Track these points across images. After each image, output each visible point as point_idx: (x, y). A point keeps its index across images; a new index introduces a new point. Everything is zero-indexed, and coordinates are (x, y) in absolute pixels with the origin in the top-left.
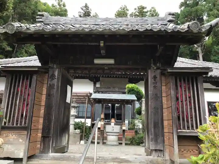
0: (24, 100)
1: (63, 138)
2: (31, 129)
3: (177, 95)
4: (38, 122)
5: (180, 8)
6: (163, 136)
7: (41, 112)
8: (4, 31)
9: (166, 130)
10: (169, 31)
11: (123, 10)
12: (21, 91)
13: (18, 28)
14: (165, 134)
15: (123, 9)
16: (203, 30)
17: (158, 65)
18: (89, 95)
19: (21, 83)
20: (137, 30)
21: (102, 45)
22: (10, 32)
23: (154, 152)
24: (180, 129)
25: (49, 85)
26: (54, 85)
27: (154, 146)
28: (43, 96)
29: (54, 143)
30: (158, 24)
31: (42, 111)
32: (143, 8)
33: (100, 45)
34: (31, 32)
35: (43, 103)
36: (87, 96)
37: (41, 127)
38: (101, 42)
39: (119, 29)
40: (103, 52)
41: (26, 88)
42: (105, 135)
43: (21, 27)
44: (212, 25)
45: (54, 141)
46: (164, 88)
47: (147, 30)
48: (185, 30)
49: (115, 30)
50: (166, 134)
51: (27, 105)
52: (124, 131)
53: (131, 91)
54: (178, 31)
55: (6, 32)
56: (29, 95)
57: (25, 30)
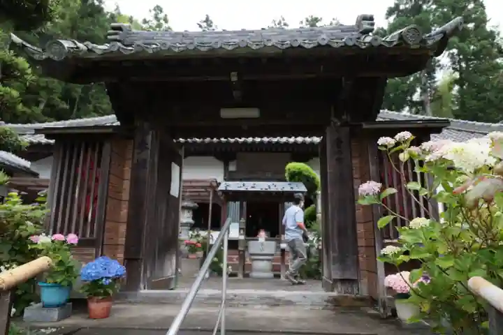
0: (89, 191)
1: (167, 264)
2: (103, 245)
3: (382, 175)
4: (116, 231)
5: (387, 18)
6: (357, 253)
7: (122, 213)
8: (44, 57)
9: (361, 242)
10: (364, 47)
11: (278, 26)
12: (83, 174)
13: (72, 50)
14: (359, 249)
15: (279, 24)
16: (430, 42)
17: (344, 117)
18: (215, 184)
19: (81, 158)
20: (300, 46)
21: (234, 79)
22: (56, 58)
23: (339, 285)
24: (389, 238)
25: (135, 161)
26: (145, 161)
27: (339, 273)
28: (125, 181)
29: (148, 272)
30: (342, 39)
31: (124, 212)
32: (316, 20)
33: (230, 80)
34: (97, 56)
35: (126, 196)
36: (211, 186)
37: (122, 240)
38: (233, 73)
39: (265, 46)
40: (236, 94)
41: (91, 169)
42: (248, 261)
43: (78, 48)
44: (447, 32)
45: (148, 267)
46: (355, 162)
47: (319, 45)
48: (395, 43)
49: (258, 47)
50: (362, 250)
51: (95, 199)
52: (283, 251)
53: (296, 176)
54: (381, 45)
55: (48, 59)
56: (97, 180)
57: (85, 53)
